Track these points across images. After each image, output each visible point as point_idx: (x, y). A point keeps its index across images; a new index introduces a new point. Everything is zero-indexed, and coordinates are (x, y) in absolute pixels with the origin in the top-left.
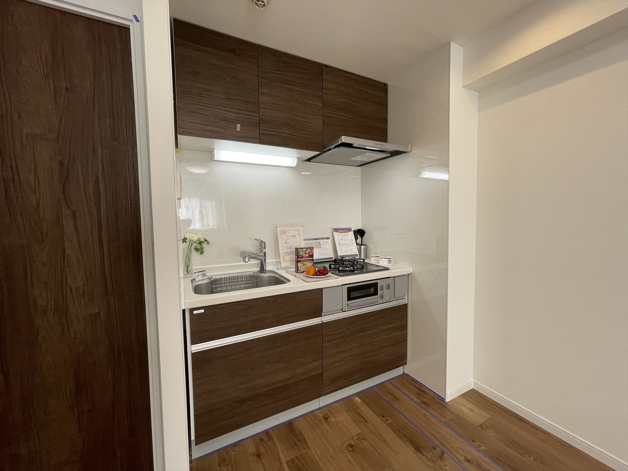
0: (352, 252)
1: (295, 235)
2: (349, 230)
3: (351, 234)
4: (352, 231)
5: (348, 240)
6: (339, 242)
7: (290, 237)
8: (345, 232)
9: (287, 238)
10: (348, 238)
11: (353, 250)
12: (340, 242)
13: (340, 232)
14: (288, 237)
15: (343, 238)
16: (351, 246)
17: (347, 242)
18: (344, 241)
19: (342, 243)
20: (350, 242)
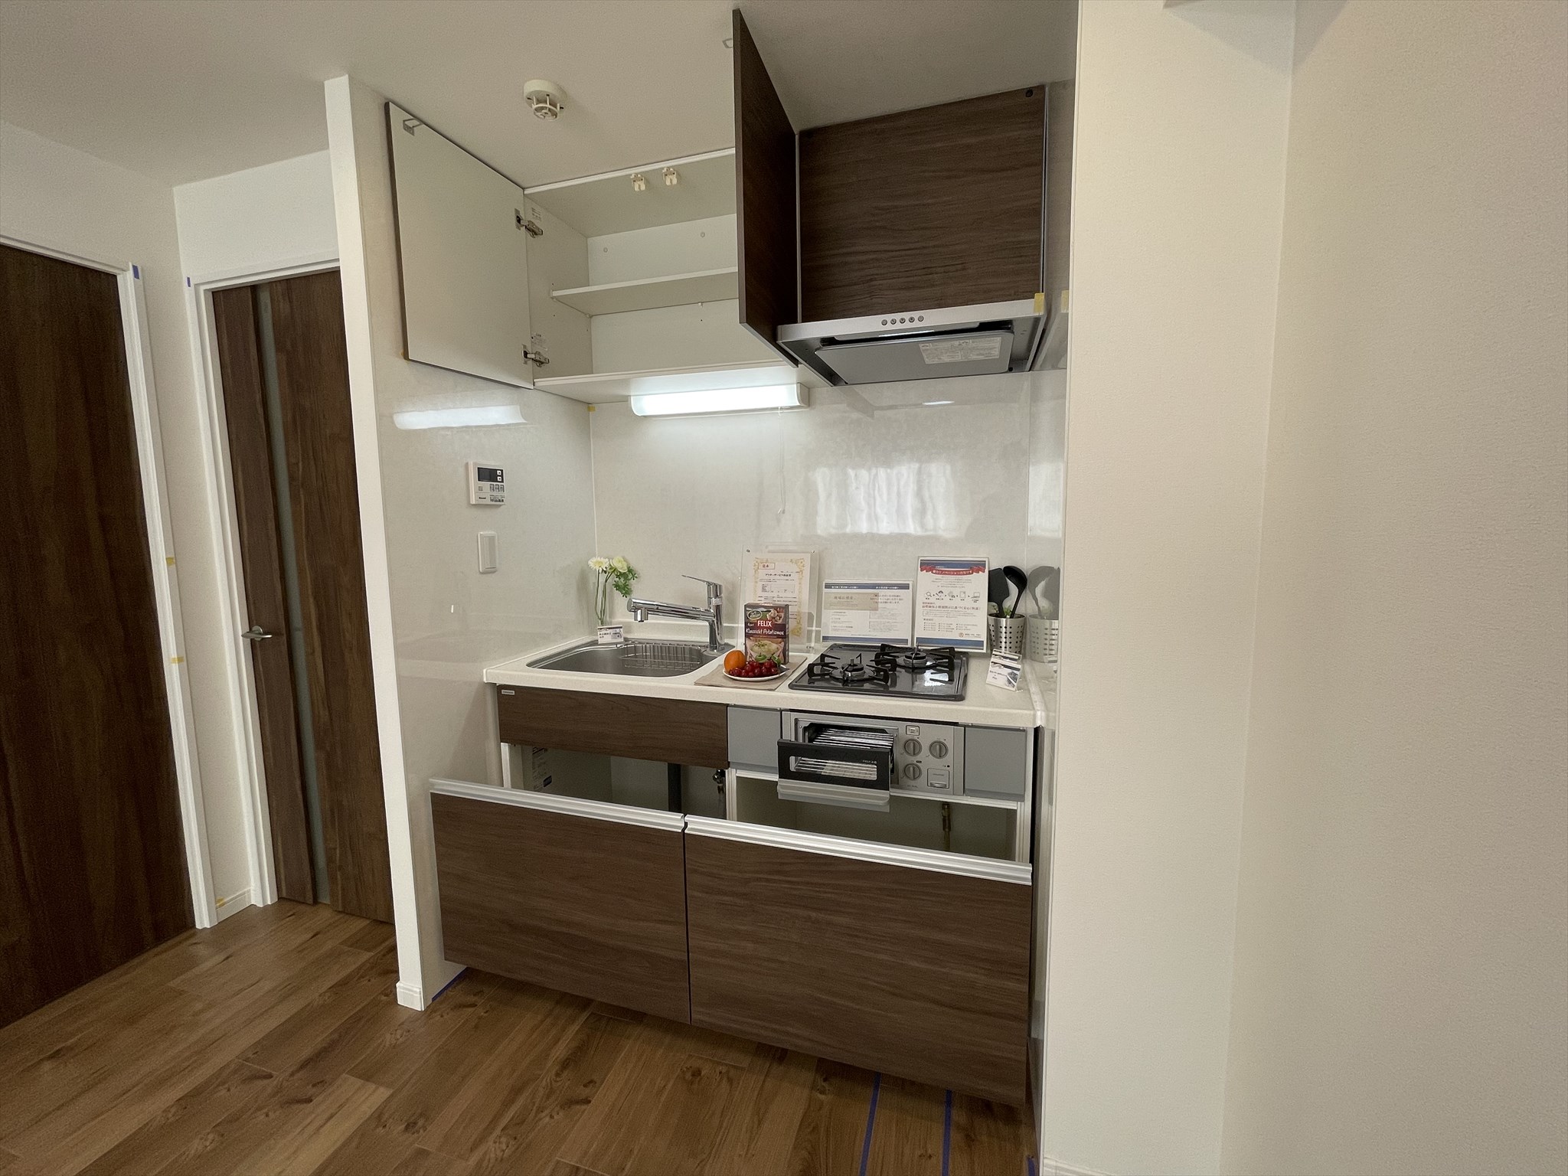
0: (964, 632)
1: (788, 574)
2: (975, 567)
3: (980, 583)
4: (987, 571)
5: (963, 595)
6: (927, 601)
7: (777, 577)
8: (958, 573)
9: (767, 577)
10: (963, 590)
11: (969, 627)
12: (932, 600)
13: (942, 573)
14: (772, 577)
15: (946, 591)
16: (965, 615)
17: (956, 602)
18: (948, 598)
19: (938, 603)
20: (969, 603)
